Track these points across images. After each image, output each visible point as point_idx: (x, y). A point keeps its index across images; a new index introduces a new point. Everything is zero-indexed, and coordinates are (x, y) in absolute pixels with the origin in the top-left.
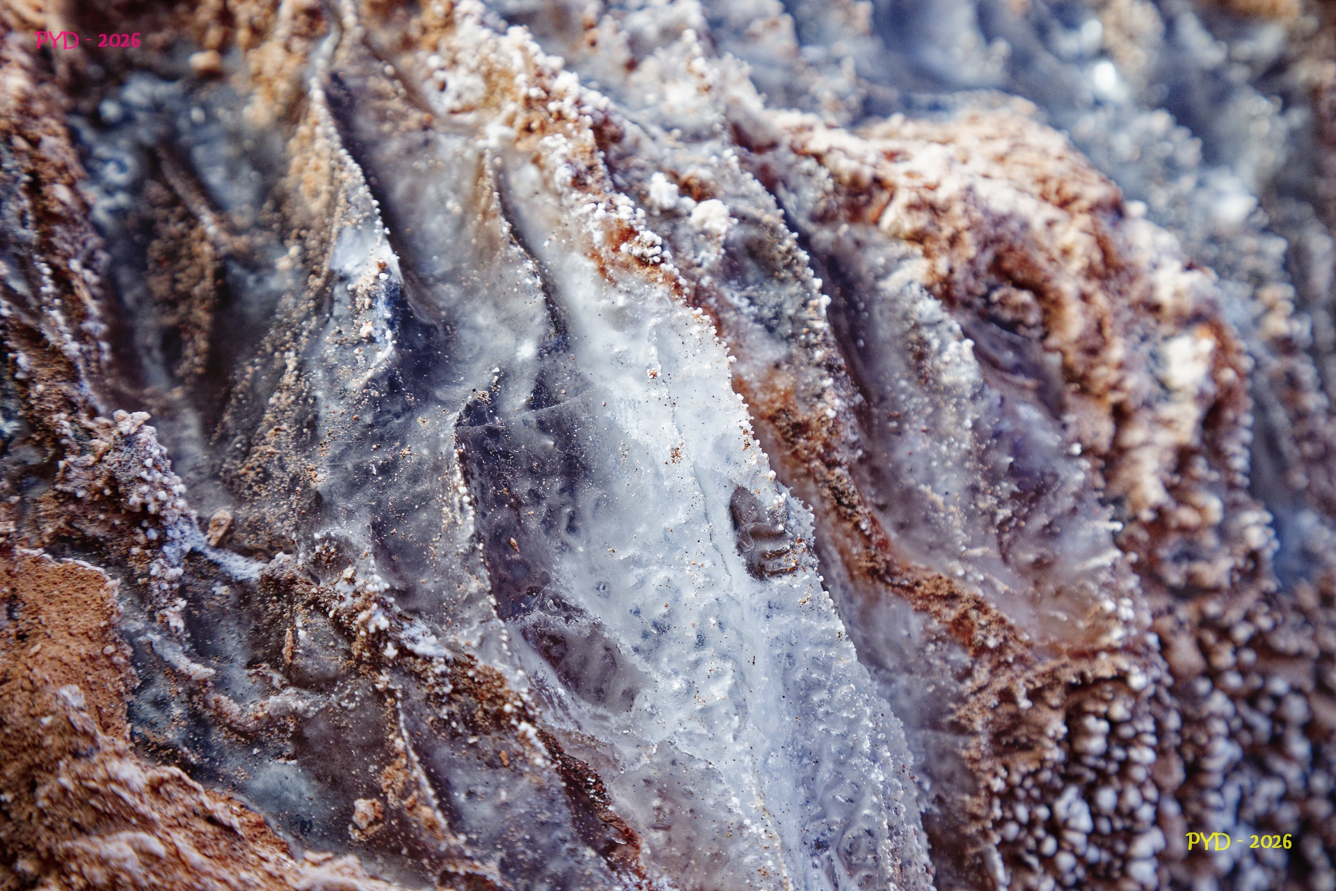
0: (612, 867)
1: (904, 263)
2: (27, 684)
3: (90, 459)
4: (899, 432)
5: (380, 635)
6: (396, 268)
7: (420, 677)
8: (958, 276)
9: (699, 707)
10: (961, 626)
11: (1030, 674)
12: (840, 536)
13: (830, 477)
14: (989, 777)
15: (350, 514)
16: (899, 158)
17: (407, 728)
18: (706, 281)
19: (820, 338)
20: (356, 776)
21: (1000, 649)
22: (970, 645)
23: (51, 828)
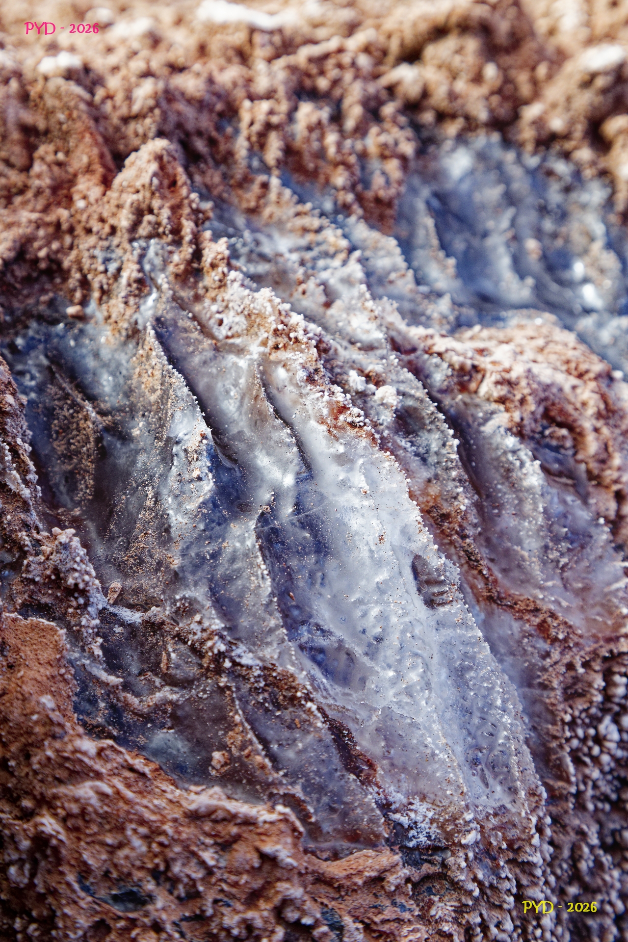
0: (363, 783)
1: (494, 416)
2: (20, 696)
3: (42, 558)
4: (499, 515)
5: (221, 655)
6: (210, 436)
7: (245, 678)
8: (526, 422)
9: (404, 686)
10: (542, 627)
11: (582, 653)
12: (470, 578)
13: (463, 545)
14: (562, 714)
15: (196, 584)
16: (485, 353)
17: (240, 708)
18: (386, 433)
19: (454, 464)
20: (211, 738)
21: (566, 640)
22: (548, 638)
23: (42, 781)
